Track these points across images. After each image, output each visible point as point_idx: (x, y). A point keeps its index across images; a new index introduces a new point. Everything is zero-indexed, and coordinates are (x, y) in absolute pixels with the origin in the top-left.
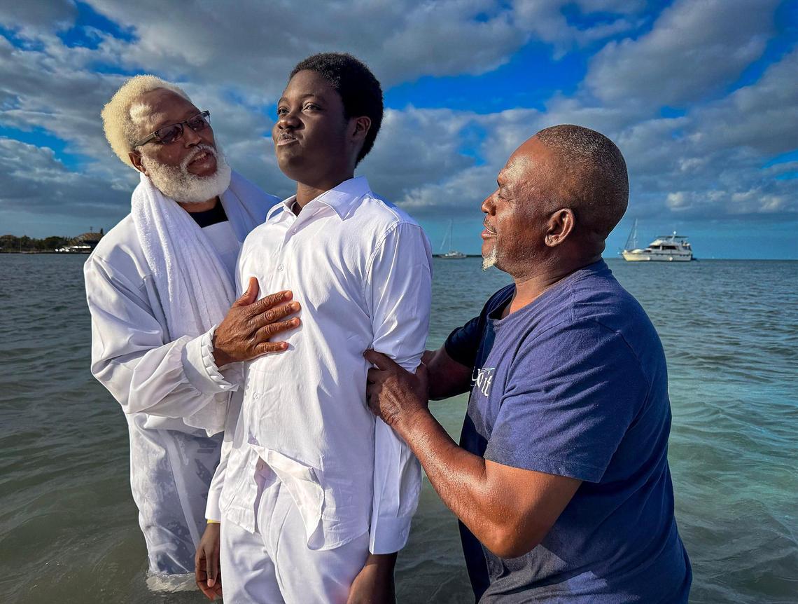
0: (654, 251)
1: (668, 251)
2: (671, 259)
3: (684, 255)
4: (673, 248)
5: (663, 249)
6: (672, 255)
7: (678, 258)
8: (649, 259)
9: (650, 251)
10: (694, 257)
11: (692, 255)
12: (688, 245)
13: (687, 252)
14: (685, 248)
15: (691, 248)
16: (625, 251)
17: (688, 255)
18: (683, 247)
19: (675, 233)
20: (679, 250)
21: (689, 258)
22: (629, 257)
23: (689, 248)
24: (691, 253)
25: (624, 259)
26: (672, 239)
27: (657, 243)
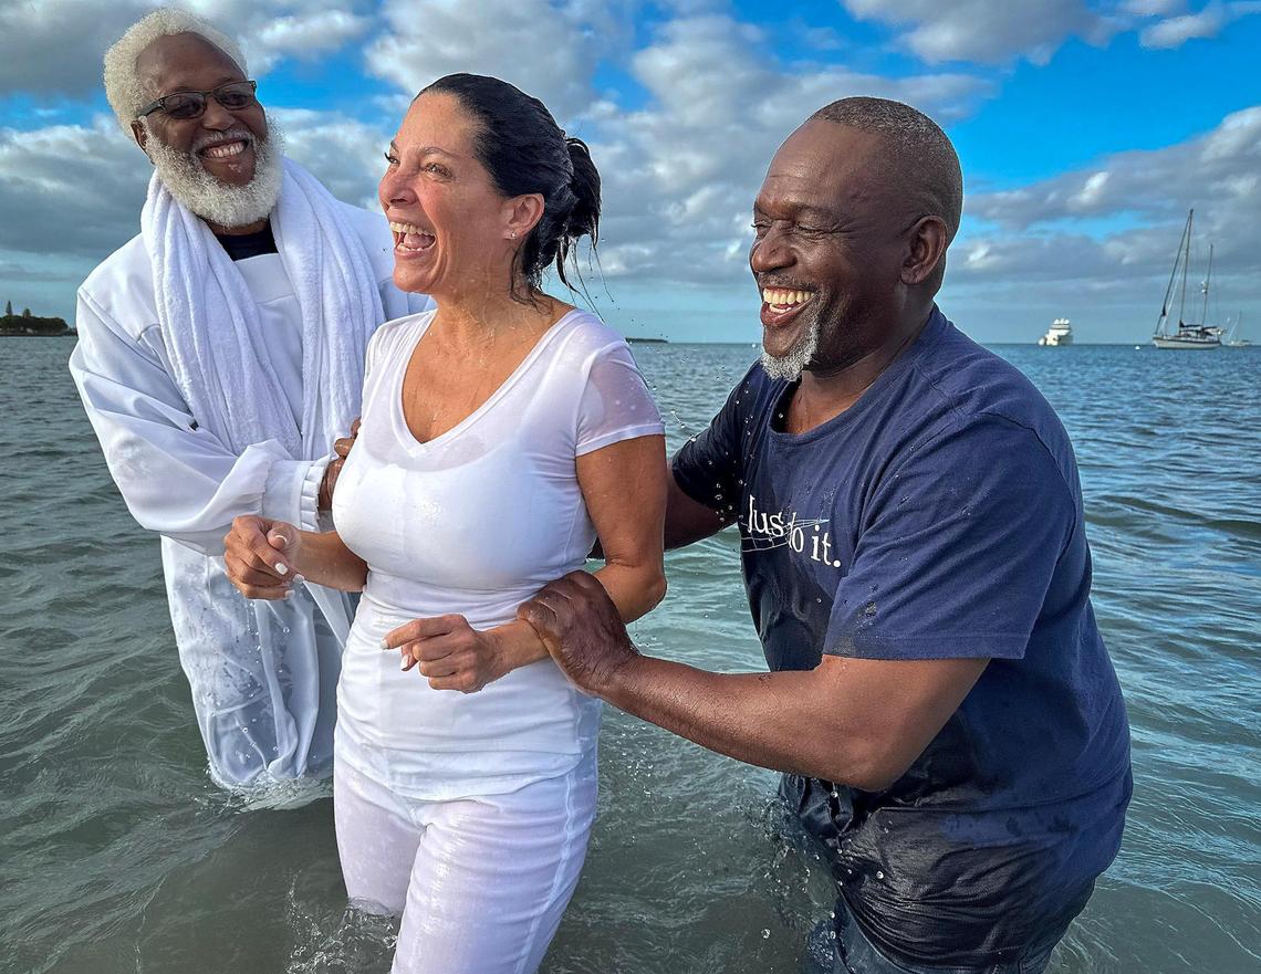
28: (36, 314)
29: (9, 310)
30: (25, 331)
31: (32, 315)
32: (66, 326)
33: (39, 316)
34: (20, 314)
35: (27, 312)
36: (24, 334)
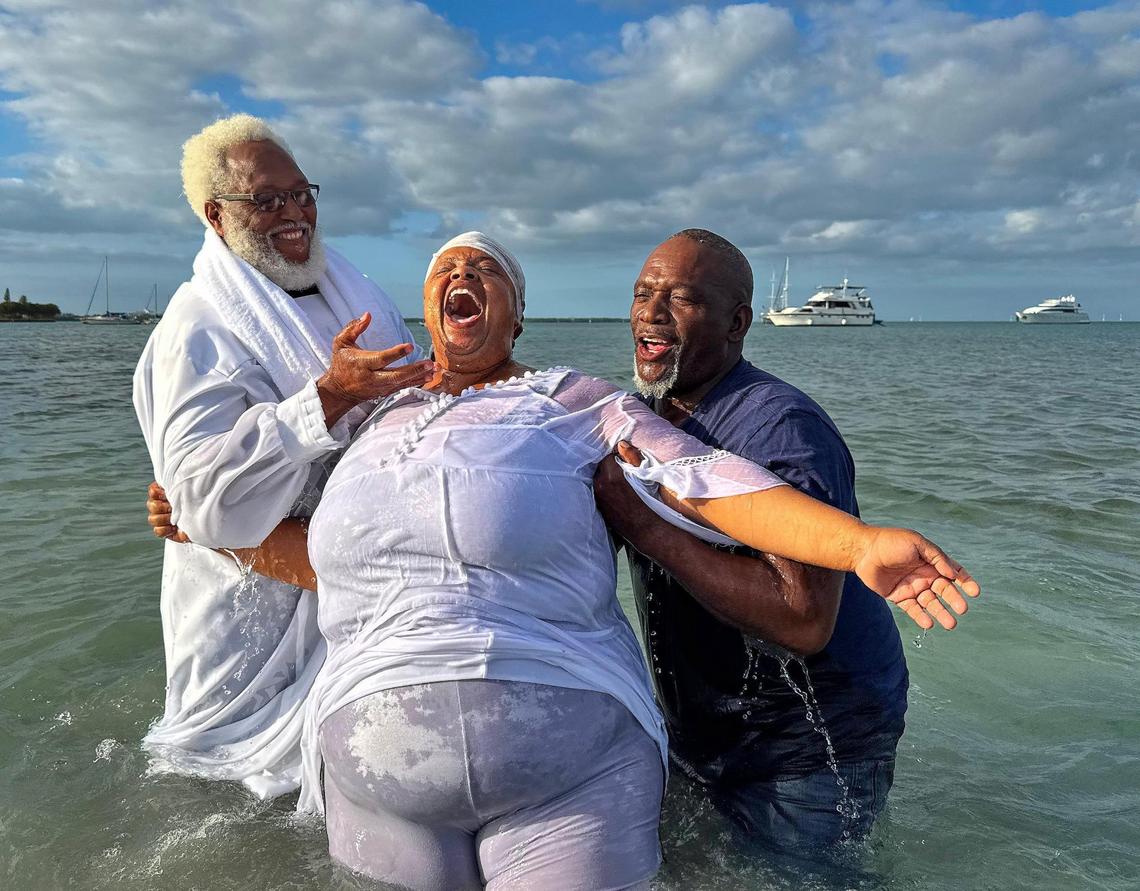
0: (816, 310)
1: (838, 310)
2: (844, 322)
3: (863, 316)
4: (845, 304)
5: (830, 307)
6: (844, 315)
7: (855, 320)
8: (809, 322)
9: (810, 310)
10: (877, 319)
11: (874, 316)
12: (868, 299)
13: (867, 311)
14: (863, 304)
15: (872, 305)
16: (772, 311)
17: (868, 316)
18: (860, 303)
19: (846, 281)
20: (855, 308)
21: (870, 321)
22: (778, 321)
23: (870, 306)
24: (873, 312)
25: (771, 323)
26: (843, 291)
27: (820, 297)
28: (32, 300)
29: (7, 297)
30: (21, 317)
31: (28, 301)
32: (59, 312)
33: (34, 303)
34: (17, 301)
35: (24, 298)
36: (19, 320)
